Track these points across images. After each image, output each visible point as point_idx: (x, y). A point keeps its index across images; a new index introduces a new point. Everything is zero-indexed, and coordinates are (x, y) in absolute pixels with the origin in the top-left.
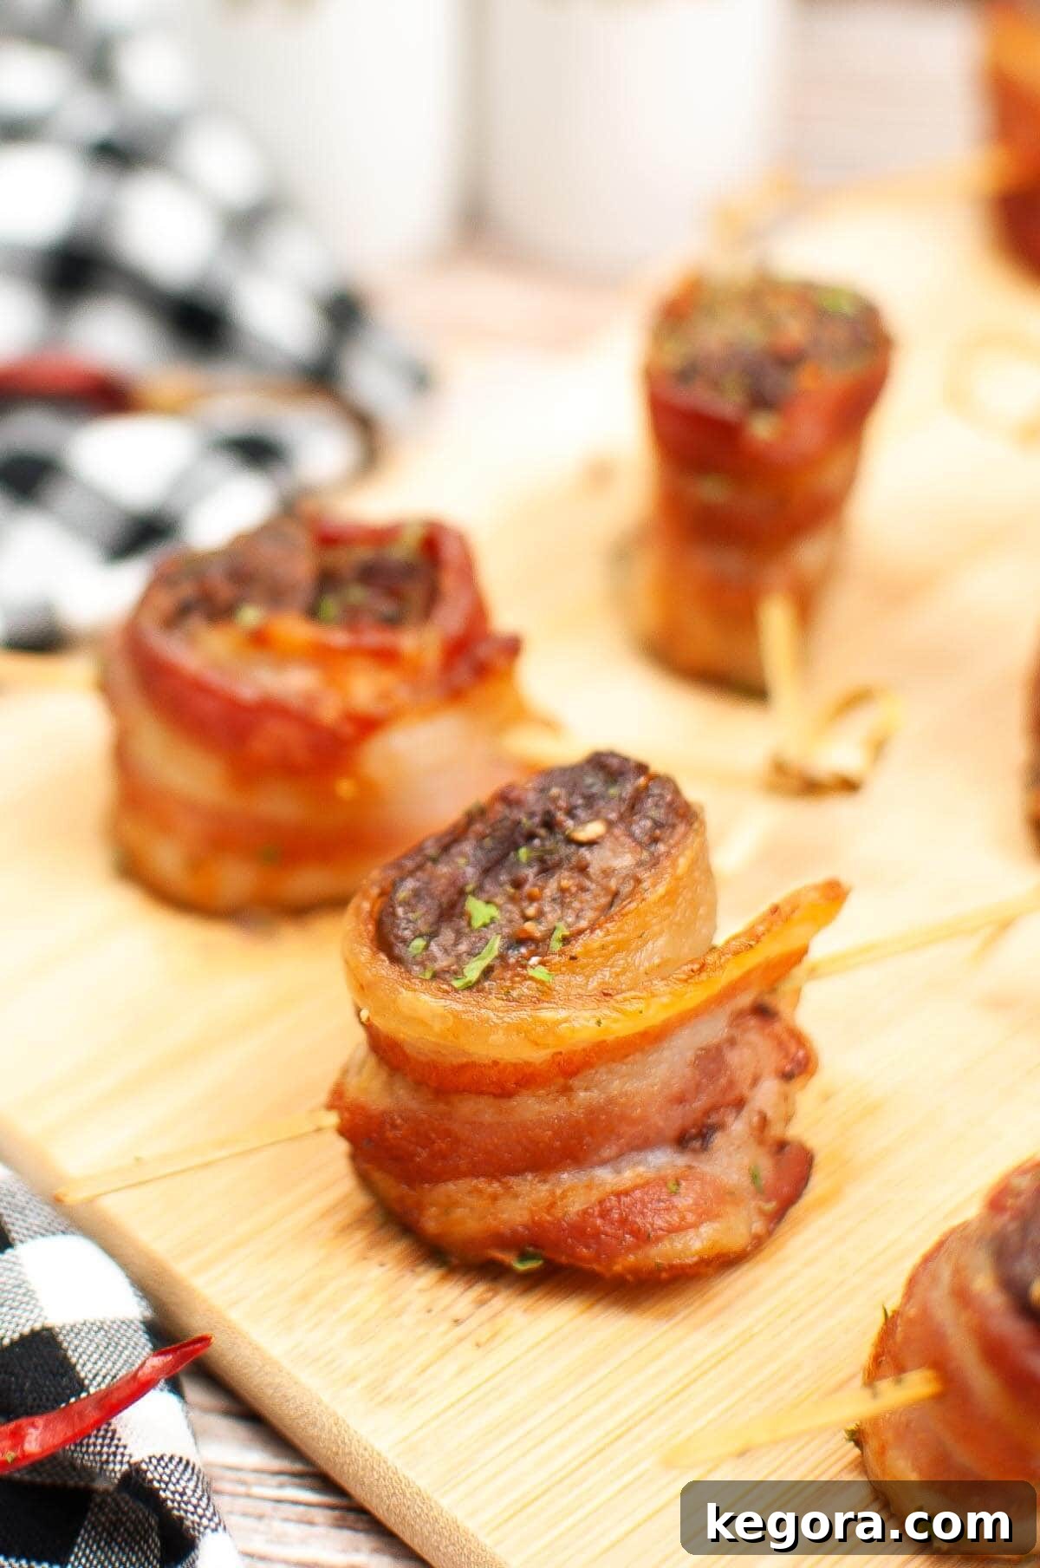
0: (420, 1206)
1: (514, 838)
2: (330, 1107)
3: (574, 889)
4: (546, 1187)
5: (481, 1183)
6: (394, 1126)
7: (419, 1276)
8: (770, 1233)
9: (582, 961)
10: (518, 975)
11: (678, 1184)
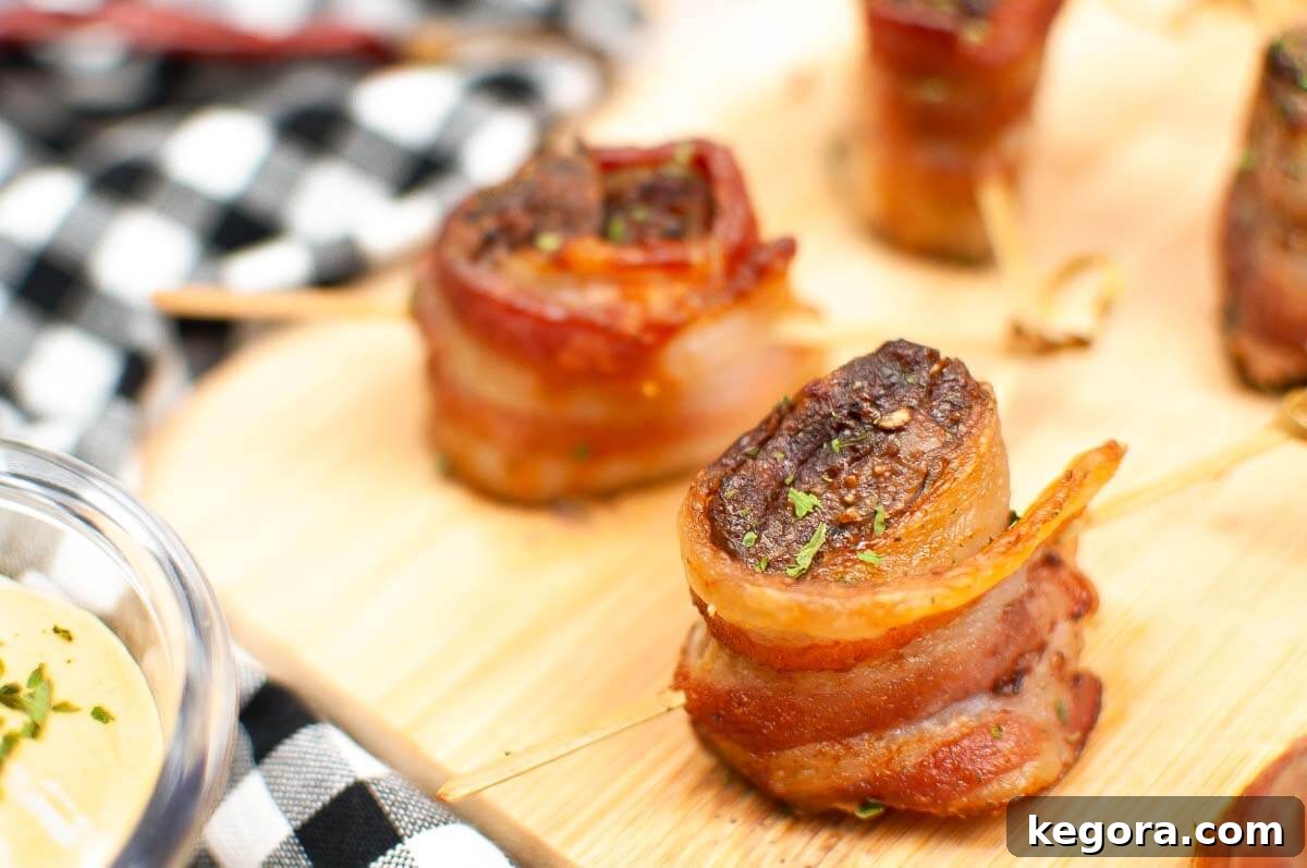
0: (768, 770)
1: (825, 431)
2: (676, 688)
3: (887, 474)
4: (882, 744)
5: (825, 746)
6: (741, 704)
7: (767, 828)
8: (1076, 759)
9: (905, 541)
10: (849, 560)
11: (1000, 729)
